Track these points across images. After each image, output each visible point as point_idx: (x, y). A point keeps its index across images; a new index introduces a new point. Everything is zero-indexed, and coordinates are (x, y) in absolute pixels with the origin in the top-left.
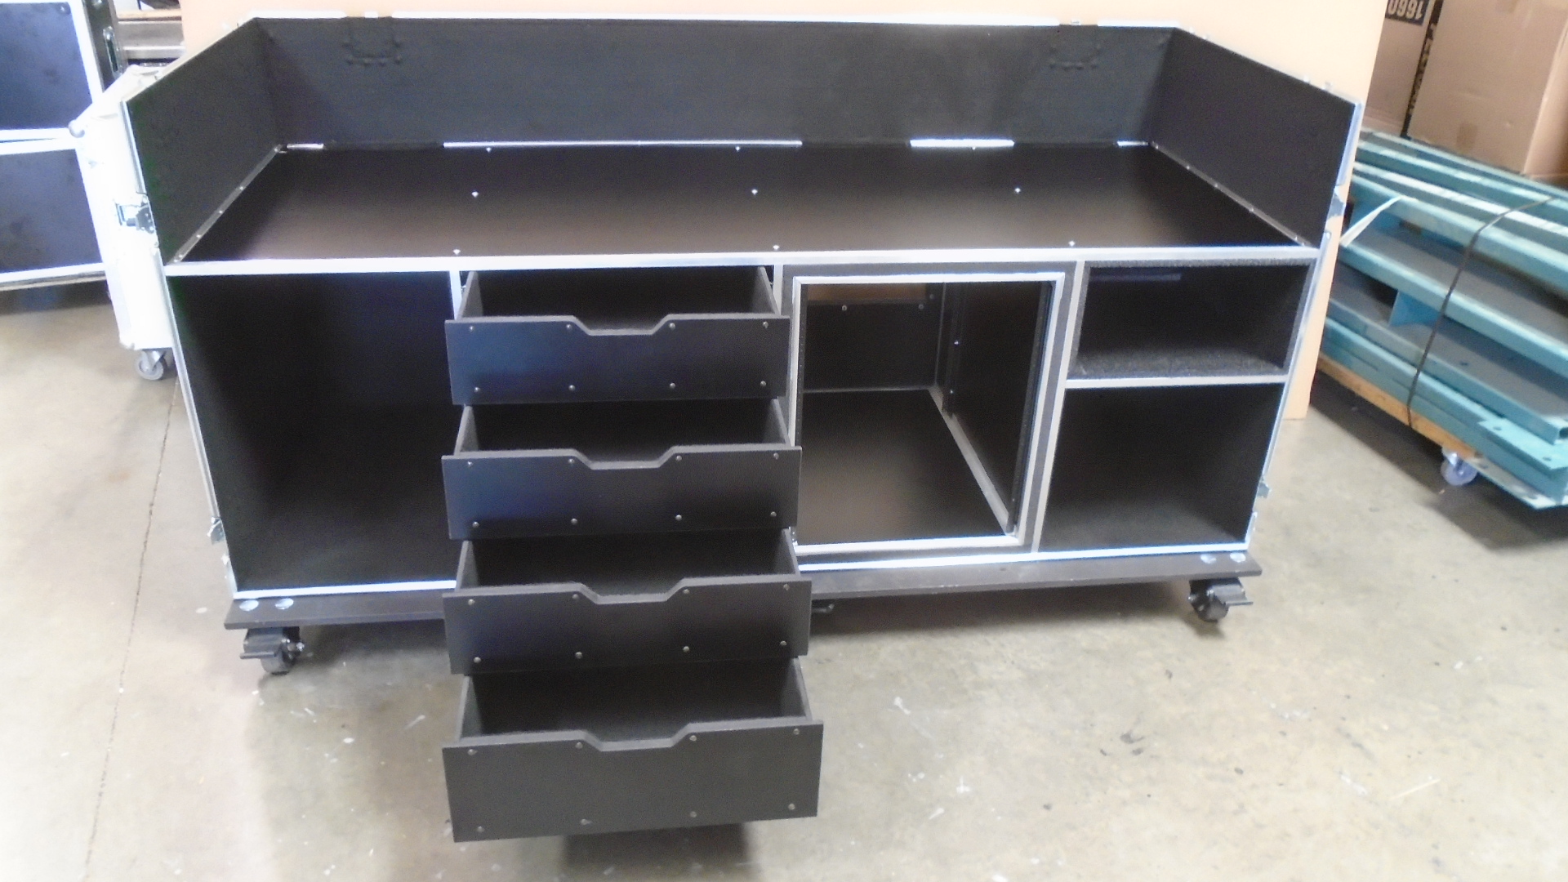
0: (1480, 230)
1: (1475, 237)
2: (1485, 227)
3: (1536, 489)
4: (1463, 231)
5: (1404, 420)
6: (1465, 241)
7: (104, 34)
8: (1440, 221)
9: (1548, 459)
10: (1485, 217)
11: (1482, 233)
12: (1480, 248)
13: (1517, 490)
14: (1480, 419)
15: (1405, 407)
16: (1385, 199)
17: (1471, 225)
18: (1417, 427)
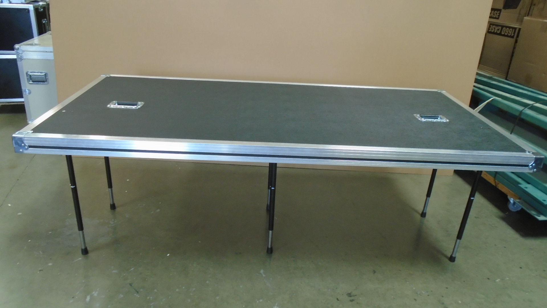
0: (523, 110)
1: (521, 112)
2: (525, 109)
3: (540, 213)
4: (517, 110)
5: (494, 184)
6: (517, 114)
7: (42, 21)
8: (508, 106)
9: (545, 201)
10: (525, 105)
11: (523, 111)
12: (523, 117)
13: (533, 213)
14: (520, 184)
15: (493, 179)
16: (490, 98)
17: (520, 108)
18: (498, 187)
